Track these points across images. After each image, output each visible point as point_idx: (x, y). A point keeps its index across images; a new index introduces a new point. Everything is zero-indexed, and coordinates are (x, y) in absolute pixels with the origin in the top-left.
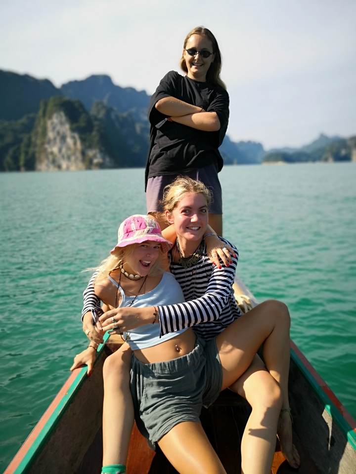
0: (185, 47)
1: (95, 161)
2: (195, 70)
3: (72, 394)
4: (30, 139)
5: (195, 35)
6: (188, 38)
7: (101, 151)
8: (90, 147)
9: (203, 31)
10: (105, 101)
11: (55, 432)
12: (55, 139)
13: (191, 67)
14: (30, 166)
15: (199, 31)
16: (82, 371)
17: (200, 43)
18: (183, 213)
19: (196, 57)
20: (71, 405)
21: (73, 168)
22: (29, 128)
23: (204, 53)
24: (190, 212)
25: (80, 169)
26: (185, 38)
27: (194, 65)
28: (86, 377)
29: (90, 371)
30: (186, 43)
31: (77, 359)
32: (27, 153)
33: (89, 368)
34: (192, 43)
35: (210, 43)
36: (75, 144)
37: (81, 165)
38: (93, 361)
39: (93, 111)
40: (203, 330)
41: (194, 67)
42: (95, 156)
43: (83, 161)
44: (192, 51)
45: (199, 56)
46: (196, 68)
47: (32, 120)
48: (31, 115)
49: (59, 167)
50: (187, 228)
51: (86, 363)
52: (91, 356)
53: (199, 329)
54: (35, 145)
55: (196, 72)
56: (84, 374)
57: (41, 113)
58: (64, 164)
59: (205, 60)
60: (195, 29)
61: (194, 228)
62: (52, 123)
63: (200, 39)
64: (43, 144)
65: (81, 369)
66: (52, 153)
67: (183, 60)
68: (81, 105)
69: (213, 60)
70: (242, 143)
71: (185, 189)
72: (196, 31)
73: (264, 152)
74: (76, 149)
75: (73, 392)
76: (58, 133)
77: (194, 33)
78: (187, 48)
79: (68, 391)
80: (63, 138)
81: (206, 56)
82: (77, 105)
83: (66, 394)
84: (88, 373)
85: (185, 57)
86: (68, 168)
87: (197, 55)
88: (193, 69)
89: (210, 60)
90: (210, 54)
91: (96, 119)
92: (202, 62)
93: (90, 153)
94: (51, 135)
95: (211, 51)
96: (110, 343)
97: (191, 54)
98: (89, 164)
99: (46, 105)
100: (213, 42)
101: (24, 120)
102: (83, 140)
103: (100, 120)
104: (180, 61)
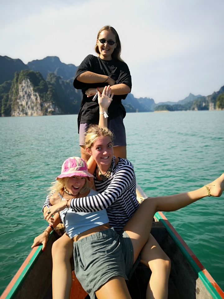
0: (98, 38)
1: (49, 110)
2: (104, 53)
3: (32, 263)
4: (8, 96)
5: (105, 31)
6: (100, 32)
7: (53, 104)
8: (46, 101)
9: (110, 28)
10: (56, 73)
11: (21, 288)
12: (24, 96)
13: (102, 51)
14: (8, 113)
15: (107, 28)
16: (39, 248)
17: (108, 35)
18: (97, 150)
19: (105, 44)
20: (31, 270)
21: (35, 114)
22: (7, 89)
23: (110, 42)
24: (101, 148)
25: (40, 115)
26: (98, 32)
27: (104, 50)
28: (42, 252)
29: (44, 248)
30: (98, 35)
31: (36, 240)
32: (6, 105)
33: (43, 246)
34: (103, 35)
35: (114, 36)
36: (36, 99)
37: (40, 112)
38: (46, 241)
39: (48, 79)
40: (117, 220)
41: (103, 51)
42: (49, 107)
43: (42, 110)
44: (103, 41)
45: (107, 44)
46: (105, 52)
47: (10, 84)
48: (8, 82)
49: (26, 114)
50: (101, 158)
51: (42, 243)
52: (45, 238)
53: (114, 220)
54: (11, 100)
55: (105, 54)
56: (40, 250)
57: (15, 80)
58: (29, 112)
59: (111, 46)
60: (105, 27)
61: (105, 158)
62: (22, 86)
63: (108, 33)
64: (16, 99)
65: (38, 247)
66: (22, 105)
67: (96, 46)
68: (40, 75)
69: (116, 47)
70: (141, 99)
71: (96, 135)
72: (105, 28)
73: (155, 104)
74: (37, 103)
75: (33, 262)
76: (26, 93)
77: (104, 30)
78: (100, 39)
79: (30, 262)
80: (29, 96)
81: (111, 44)
82: (37, 75)
83: (28, 264)
84: (43, 249)
85: (98, 44)
86: (32, 114)
87: (106, 43)
88: (103, 52)
89: (114, 46)
90: (114, 43)
91: (50, 84)
92: (109, 48)
93: (46, 105)
94: (21, 94)
95: (115, 41)
96: (57, 229)
97: (102, 43)
98: (45, 112)
99: (18, 75)
100: (116, 36)
101: (4, 84)
102: (41, 97)
103: (52, 84)
104: (95, 47)
